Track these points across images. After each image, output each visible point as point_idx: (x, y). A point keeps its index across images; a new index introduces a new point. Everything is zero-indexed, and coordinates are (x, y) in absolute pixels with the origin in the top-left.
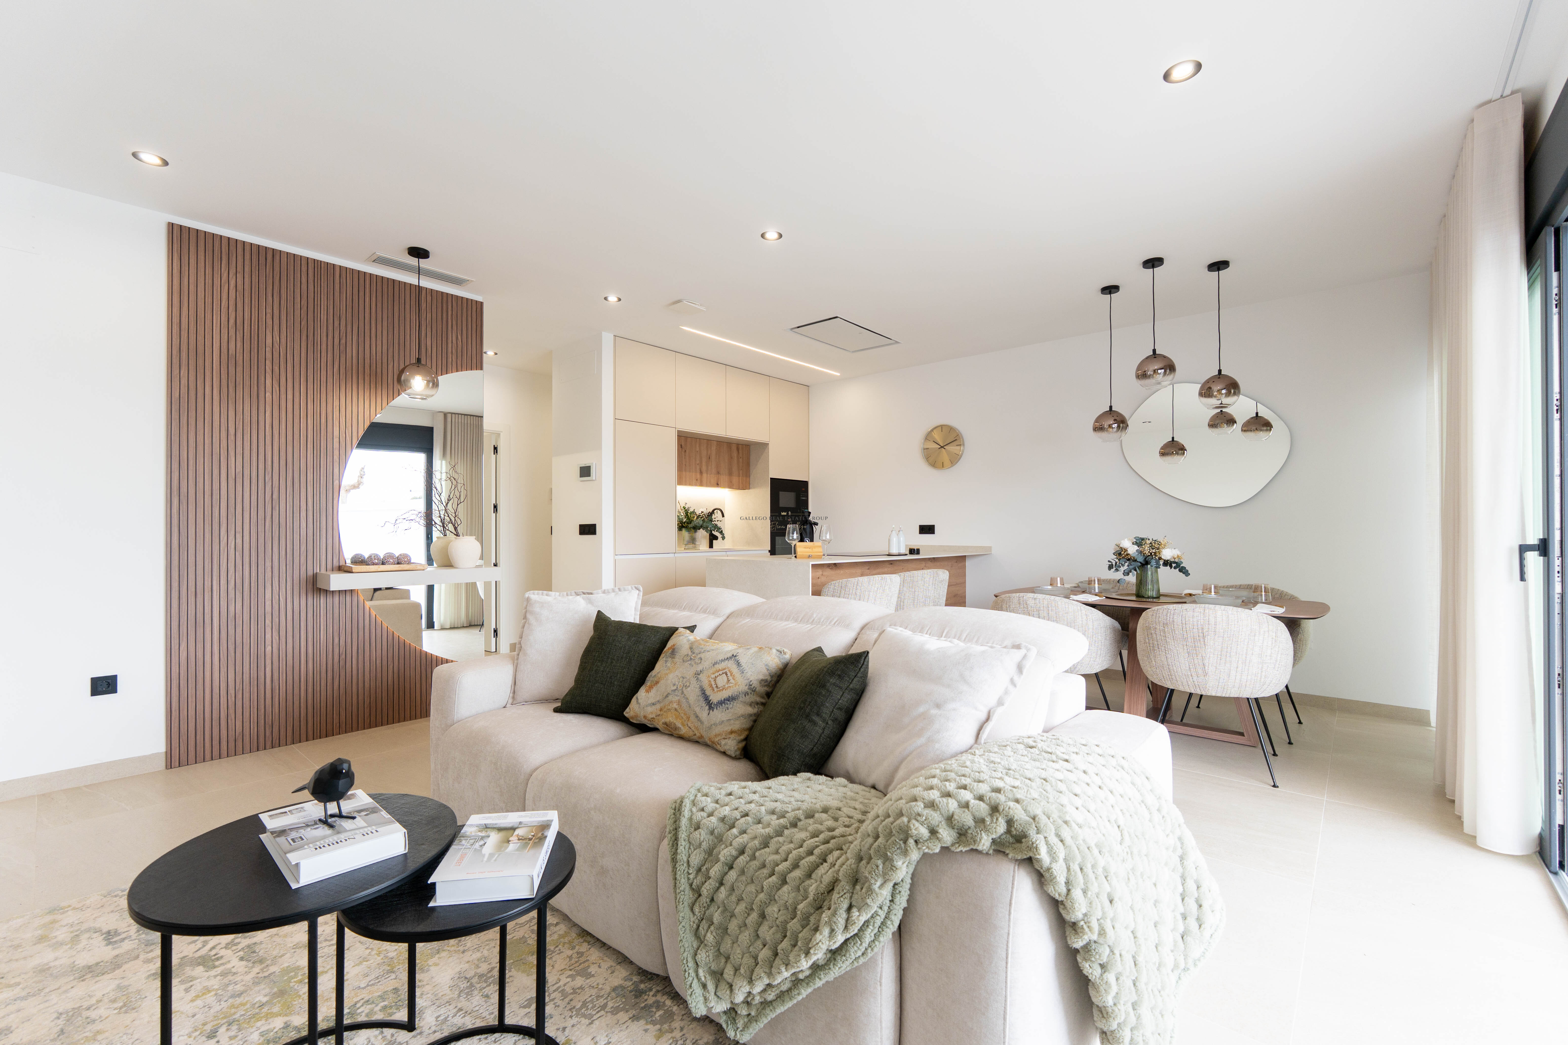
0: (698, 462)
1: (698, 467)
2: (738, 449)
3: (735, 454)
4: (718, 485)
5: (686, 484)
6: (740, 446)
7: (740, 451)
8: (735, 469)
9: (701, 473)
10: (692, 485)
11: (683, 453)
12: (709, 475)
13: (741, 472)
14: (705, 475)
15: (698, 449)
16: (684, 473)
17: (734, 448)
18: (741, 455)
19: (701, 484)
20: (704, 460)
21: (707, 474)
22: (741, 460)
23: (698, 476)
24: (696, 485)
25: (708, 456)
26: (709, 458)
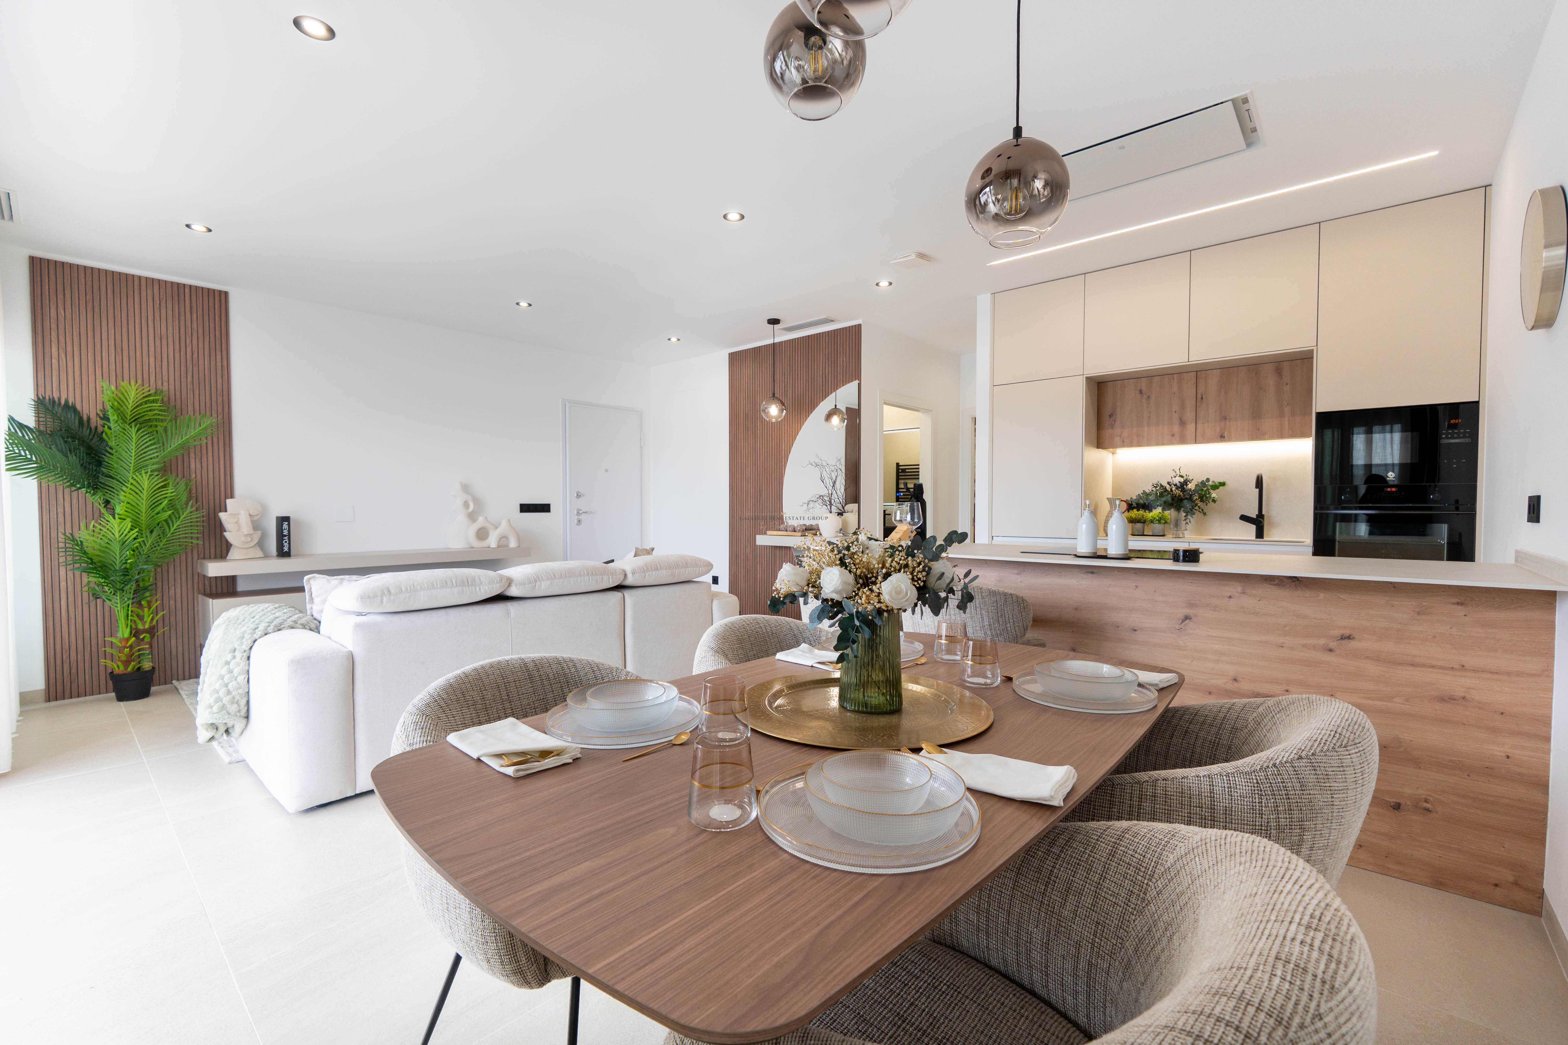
0: (1175, 408)
1: (1176, 417)
2: (1279, 371)
3: (1270, 381)
4: (1222, 438)
5: (1149, 444)
6: (1286, 365)
7: (1286, 372)
8: (1269, 405)
9: (1182, 423)
10: (1163, 444)
11: (1144, 401)
12: (1199, 426)
13: (1287, 410)
14: (1191, 427)
15: (1175, 389)
16: (1146, 428)
18: (1287, 379)
19: (1183, 441)
20: (1190, 403)
21: (1196, 423)
22: (1287, 388)
23: (1176, 428)
24: (1171, 443)
25: (1199, 397)
26: (1202, 398)
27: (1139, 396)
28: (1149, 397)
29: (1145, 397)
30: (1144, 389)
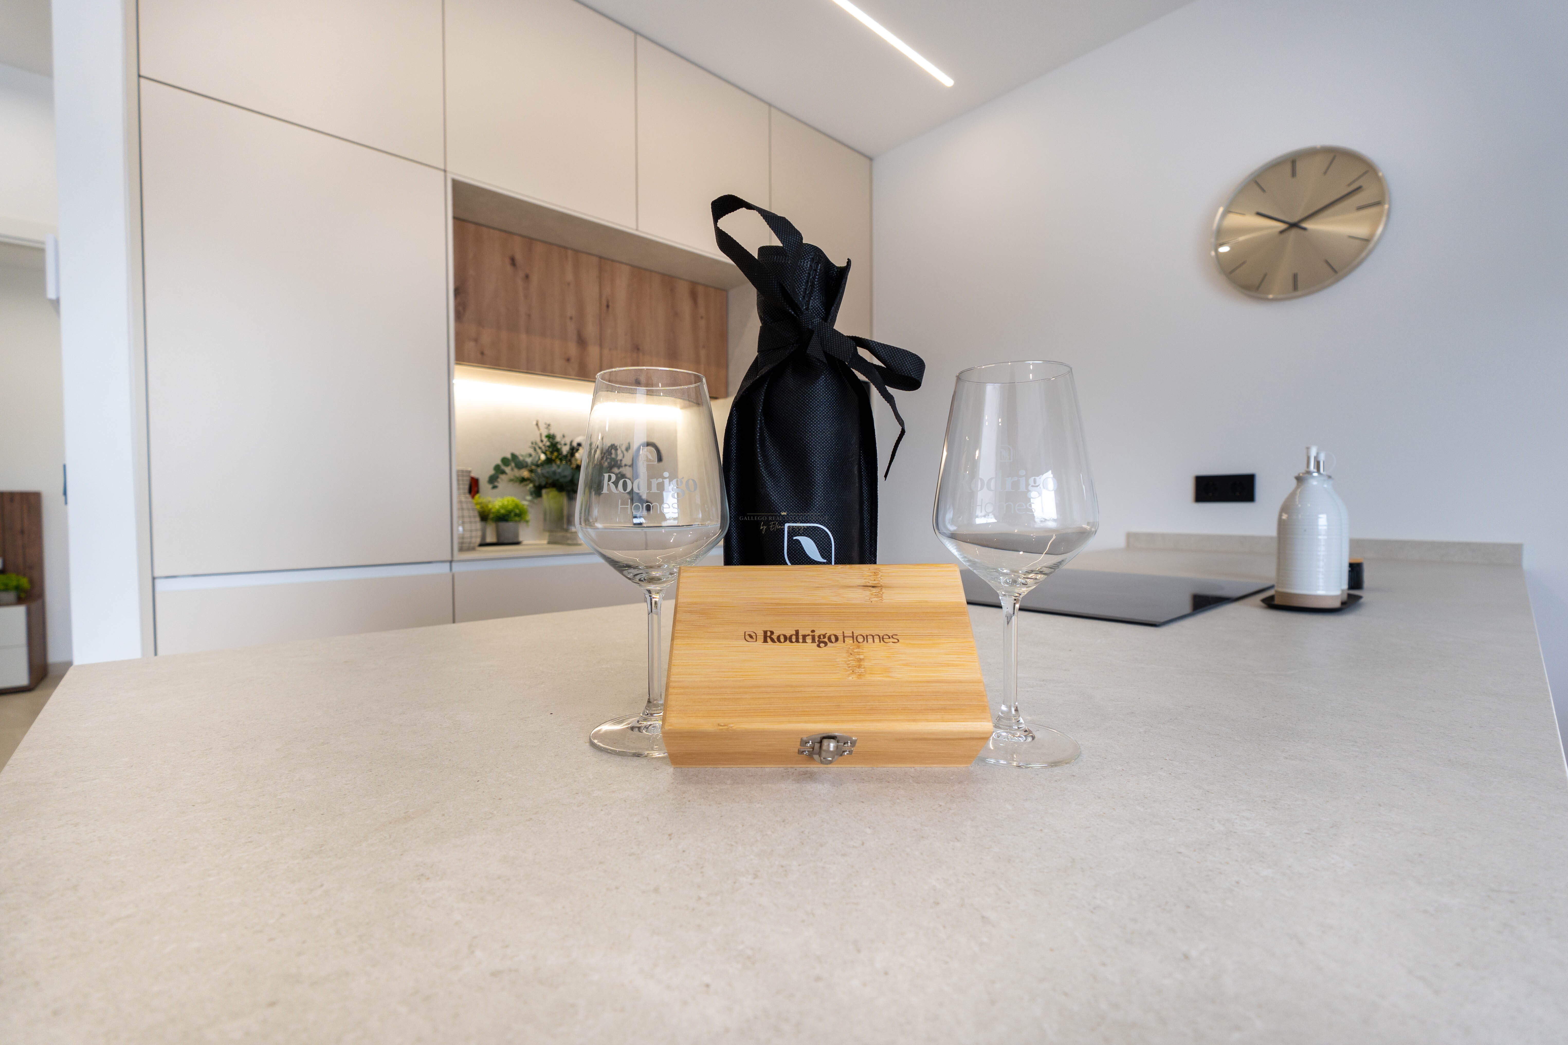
0: (571, 312)
1: (571, 327)
2: (694, 295)
3: (685, 307)
6: (700, 289)
7: (701, 300)
8: (685, 342)
9: (582, 342)
11: (520, 282)
12: (606, 352)
13: (703, 353)
14: (593, 350)
15: (569, 277)
16: (523, 337)
17: (683, 290)
18: (702, 310)
20: (591, 310)
21: (601, 346)
22: (702, 323)
23: (573, 349)
24: (564, 374)
25: (604, 303)
26: (608, 306)
27: (509, 268)
28: (527, 277)
29: (521, 274)
30: (519, 257)
